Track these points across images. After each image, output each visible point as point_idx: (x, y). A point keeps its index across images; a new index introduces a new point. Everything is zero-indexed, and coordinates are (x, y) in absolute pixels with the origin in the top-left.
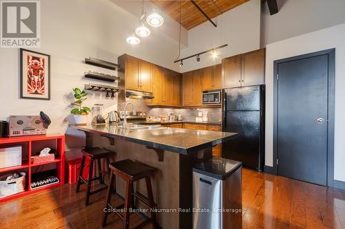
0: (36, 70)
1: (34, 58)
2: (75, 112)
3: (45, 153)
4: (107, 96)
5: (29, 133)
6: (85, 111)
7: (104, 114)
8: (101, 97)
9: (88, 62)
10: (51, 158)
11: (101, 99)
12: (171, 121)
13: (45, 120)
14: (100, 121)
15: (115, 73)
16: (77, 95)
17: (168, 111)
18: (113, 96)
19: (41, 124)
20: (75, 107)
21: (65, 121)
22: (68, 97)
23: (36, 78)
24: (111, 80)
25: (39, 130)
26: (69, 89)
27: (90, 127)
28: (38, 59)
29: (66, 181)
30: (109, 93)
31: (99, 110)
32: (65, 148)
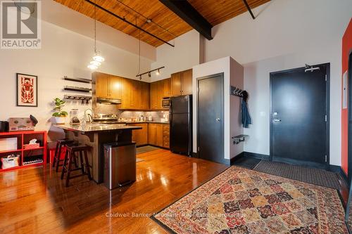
0: (28, 87)
1: (26, 79)
2: (56, 115)
3: (33, 142)
4: (83, 103)
5: (22, 129)
6: (64, 114)
7: (80, 116)
8: (77, 104)
9: (66, 79)
10: (38, 146)
11: (78, 105)
12: (142, 121)
13: (33, 121)
14: (76, 121)
15: (89, 86)
16: (58, 103)
17: (140, 113)
18: (87, 103)
19: (31, 123)
20: (57, 111)
21: (49, 121)
22: (51, 104)
23: (28, 92)
24: (86, 91)
25: (29, 128)
26: (52, 100)
27: (68, 126)
28: (29, 79)
29: (48, 161)
30: (85, 101)
31: (75, 113)
32: (48, 140)
